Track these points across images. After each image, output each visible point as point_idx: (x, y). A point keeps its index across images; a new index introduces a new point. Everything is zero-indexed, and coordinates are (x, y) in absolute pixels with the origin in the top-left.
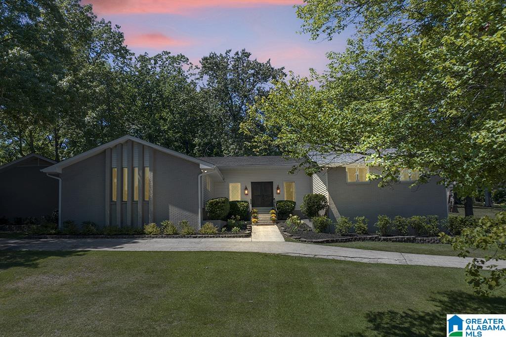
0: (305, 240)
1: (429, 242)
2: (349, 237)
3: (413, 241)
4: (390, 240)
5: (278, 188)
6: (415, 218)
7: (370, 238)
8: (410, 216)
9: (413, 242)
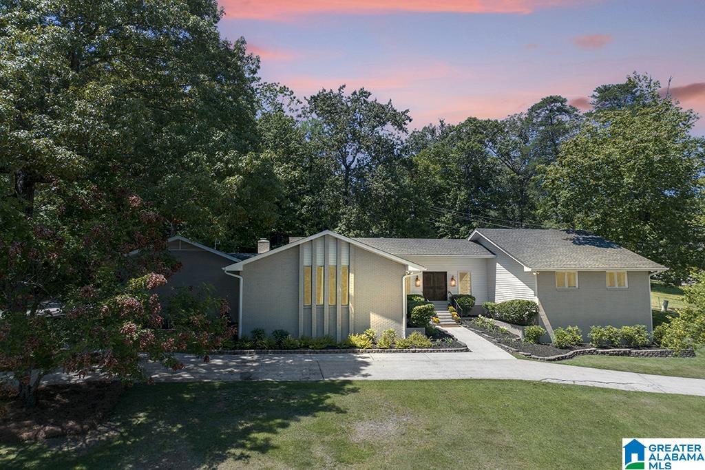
1: (643, 355)
3: (628, 354)
4: (608, 353)
5: (452, 279)
7: (589, 352)
9: (629, 356)
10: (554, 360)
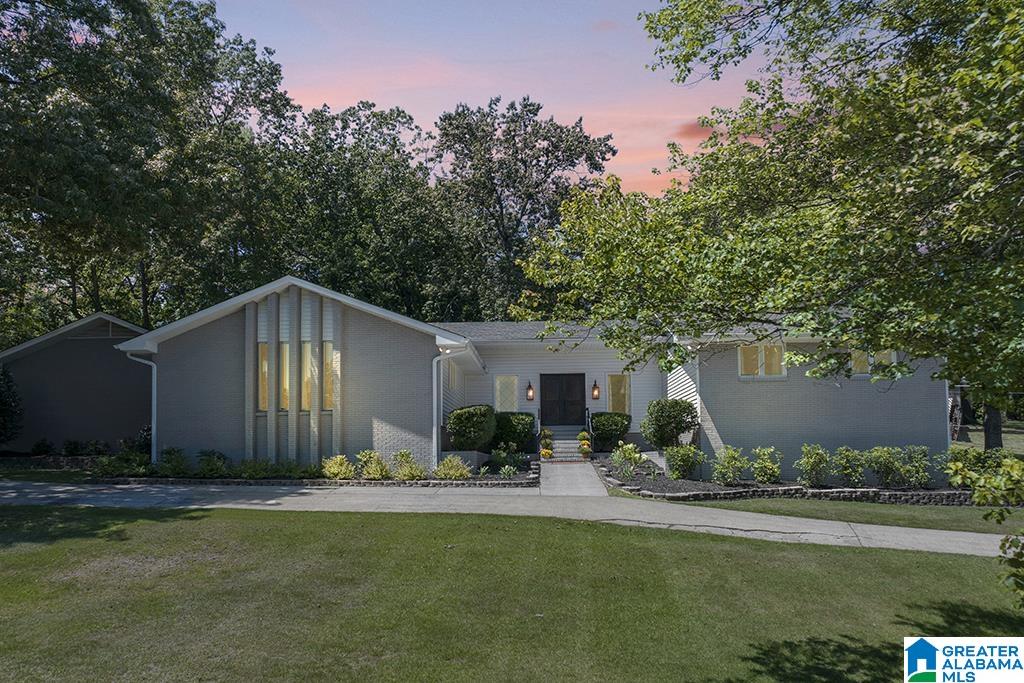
0: (649, 493)
2: (741, 490)
3: (874, 498)
4: (826, 495)
5: (595, 386)
6: (879, 452)
7: (785, 492)
8: (869, 447)
9: (874, 501)
10: (684, 499)
